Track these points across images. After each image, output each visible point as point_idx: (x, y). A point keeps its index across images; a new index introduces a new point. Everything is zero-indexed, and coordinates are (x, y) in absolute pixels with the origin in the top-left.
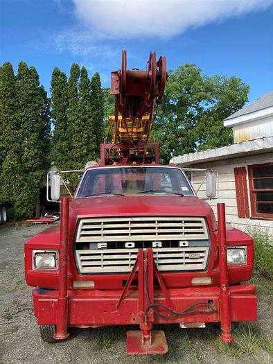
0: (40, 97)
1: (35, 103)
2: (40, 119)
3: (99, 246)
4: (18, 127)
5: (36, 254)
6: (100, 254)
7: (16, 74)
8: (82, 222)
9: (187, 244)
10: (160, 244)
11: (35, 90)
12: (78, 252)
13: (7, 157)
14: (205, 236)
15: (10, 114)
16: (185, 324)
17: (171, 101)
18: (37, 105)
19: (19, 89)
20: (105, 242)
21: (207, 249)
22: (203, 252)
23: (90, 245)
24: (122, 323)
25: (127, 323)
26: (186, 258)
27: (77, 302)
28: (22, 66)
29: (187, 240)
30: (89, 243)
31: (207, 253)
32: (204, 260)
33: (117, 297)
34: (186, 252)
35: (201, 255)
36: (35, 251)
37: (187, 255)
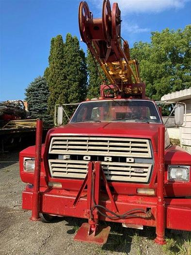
0: (80, 57)
1: (76, 61)
2: (80, 72)
3: (65, 157)
4: (65, 78)
5: (26, 160)
6: (65, 164)
7: (64, 42)
8: (53, 138)
9: (133, 160)
10: (110, 159)
11: (76, 52)
12: (50, 161)
13: (59, 98)
14: (149, 155)
15: (60, 69)
16: (126, 224)
17: (180, 54)
18: (77, 63)
19: (66, 52)
20: (69, 155)
21: (150, 166)
22: (147, 168)
23: (59, 156)
24: (77, 216)
25: (81, 217)
26: (132, 172)
27: (47, 197)
28: (68, 36)
29: (133, 157)
30: (58, 155)
31: (150, 168)
32: (147, 175)
33: (75, 197)
34: (132, 167)
35: (145, 170)
36: (25, 158)
37: (133, 169)
